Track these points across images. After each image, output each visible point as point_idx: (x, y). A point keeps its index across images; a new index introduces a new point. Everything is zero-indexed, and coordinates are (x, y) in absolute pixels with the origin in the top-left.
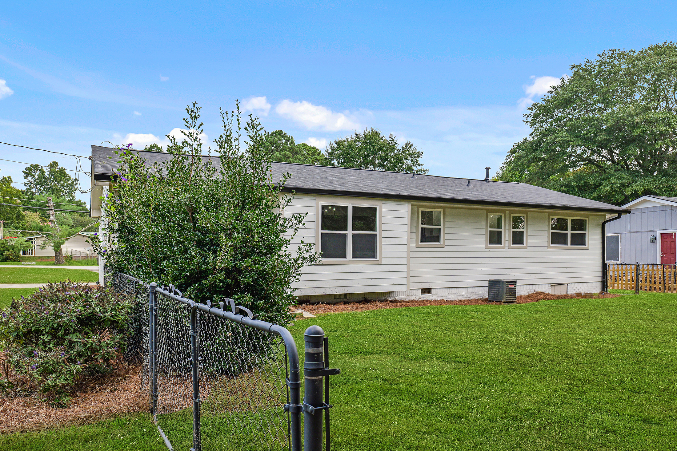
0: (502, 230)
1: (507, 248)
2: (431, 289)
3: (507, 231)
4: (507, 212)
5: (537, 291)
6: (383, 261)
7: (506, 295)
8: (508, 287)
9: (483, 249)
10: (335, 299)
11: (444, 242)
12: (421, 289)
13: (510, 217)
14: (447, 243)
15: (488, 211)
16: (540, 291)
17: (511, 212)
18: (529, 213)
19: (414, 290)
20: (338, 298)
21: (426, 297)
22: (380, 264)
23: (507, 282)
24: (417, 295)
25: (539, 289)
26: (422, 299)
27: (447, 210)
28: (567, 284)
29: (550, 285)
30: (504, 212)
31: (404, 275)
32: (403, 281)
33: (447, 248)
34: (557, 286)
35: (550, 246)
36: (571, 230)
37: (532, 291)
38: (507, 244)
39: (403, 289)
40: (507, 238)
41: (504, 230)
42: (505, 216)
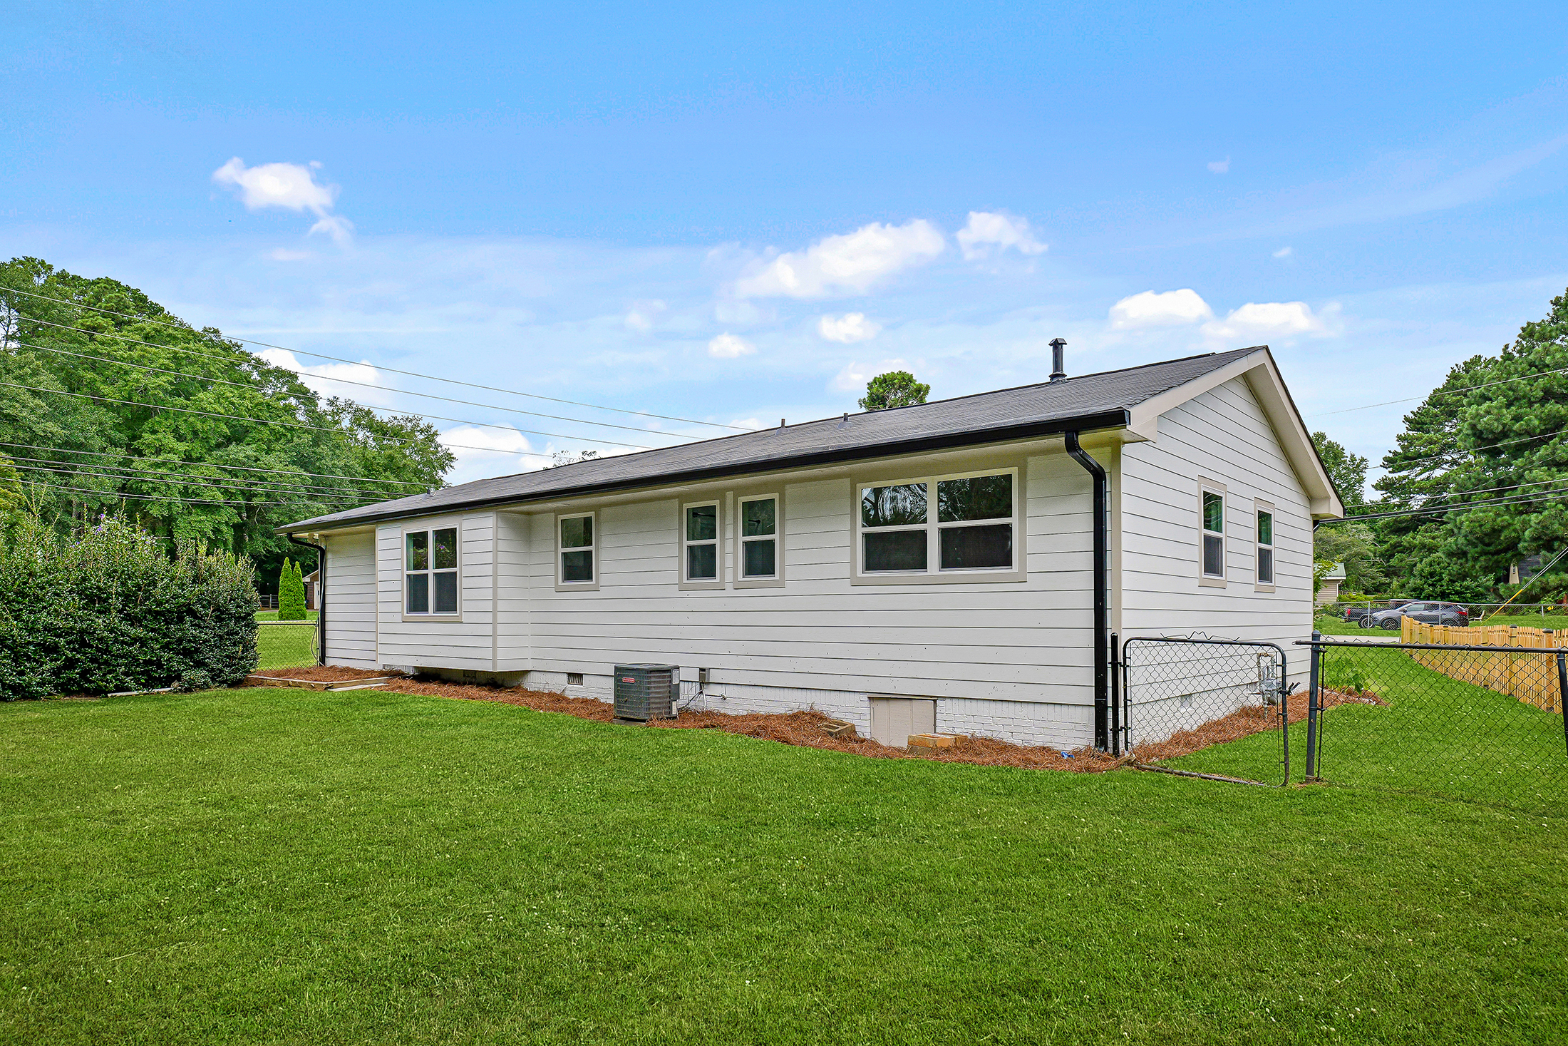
0: (717, 541)
1: (729, 587)
2: (583, 674)
3: (729, 544)
4: (730, 495)
6: (464, 618)
9: (674, 591)
11: (598, 580)
12: (566, 673)
13: (735, 502)
14: (604, 580)
15: (683, 500)
17: (738, 491)
18: (788, 487)
19: (556, 674)
21: (574, 691)
22: (462, 622)
24: (558, 684)
25: (822, 703)
26: (568, 694)
27: (605, 511)
28: (935, 701)
29: (865, 697)
30: (720, 493)
31: (489, 642)
32: (488, 654)
33: (604, 593)
34: (892, 704)
35: (858, 575)
36: (941, 520)
37: (805, 708)
38: (729, 576)
39: (486, 667)
40: (729, 562)
41: (723, 540)
42: (723, 505)
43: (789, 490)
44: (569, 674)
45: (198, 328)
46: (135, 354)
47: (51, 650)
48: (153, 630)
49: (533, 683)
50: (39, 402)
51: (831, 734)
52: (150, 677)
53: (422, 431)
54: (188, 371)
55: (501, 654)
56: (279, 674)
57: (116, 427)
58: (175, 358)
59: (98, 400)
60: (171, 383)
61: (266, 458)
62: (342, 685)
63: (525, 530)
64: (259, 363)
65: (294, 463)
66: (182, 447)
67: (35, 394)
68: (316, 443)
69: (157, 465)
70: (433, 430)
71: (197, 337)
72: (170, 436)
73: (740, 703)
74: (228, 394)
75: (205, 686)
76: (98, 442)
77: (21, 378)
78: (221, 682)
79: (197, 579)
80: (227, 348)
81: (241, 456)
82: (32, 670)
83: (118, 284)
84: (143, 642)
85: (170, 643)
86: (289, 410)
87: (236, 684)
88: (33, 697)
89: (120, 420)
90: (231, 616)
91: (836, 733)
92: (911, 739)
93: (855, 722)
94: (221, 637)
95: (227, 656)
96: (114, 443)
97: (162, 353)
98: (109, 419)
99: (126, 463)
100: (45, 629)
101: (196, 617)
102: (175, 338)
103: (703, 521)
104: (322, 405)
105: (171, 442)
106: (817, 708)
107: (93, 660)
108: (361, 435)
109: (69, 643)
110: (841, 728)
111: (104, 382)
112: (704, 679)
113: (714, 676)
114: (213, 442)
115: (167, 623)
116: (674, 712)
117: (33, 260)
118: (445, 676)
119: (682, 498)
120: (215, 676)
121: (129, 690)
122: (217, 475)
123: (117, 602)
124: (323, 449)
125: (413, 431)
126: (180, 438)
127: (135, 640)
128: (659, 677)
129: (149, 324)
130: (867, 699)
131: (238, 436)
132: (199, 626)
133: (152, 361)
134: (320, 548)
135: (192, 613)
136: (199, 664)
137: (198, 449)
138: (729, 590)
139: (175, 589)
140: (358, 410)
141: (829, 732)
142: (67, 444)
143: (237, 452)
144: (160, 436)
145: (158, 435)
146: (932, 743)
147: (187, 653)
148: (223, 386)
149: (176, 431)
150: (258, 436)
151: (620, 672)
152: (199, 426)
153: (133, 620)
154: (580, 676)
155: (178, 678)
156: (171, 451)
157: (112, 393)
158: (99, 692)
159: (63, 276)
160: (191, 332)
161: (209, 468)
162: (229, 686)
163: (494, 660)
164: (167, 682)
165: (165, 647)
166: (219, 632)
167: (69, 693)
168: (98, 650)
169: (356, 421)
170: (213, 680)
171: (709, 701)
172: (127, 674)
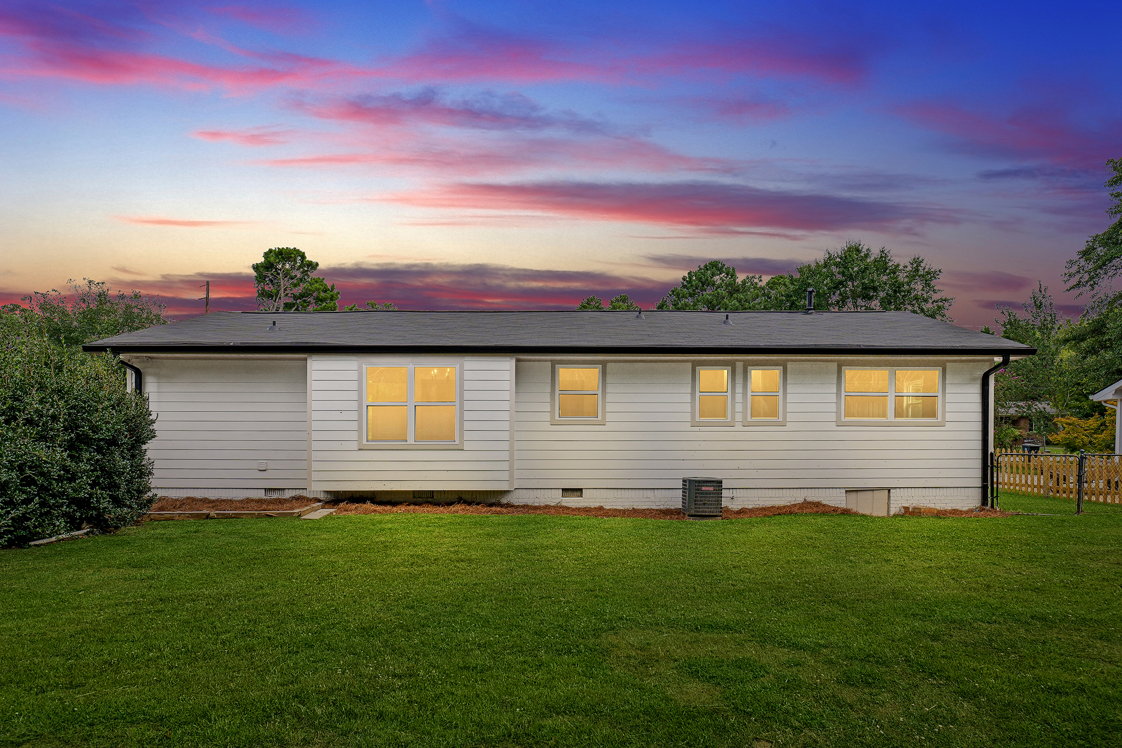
0: (728, 394)
1: (738, 424)
2: (582, 489)
4: (741, 364)
5: (809, 499)
6: (467, 446)
7: (695, 504)
8: (698, 490)
9: (686, 426)
10: (414, 497)
11: (604, 416)
12: (563, 489)
13: (745, 371)
14: (609, 417)
15: (695, 364)
16: (816, 500)
17: (749, 363)
18: (789, 363)
19: (549, 490)
20: (420, 497)
21: (572, 502)
22: (463, 450)
23: (699, 482)
24: (555, 498)
25: (813, 496)
26: (564, 504)
27: (610, 365)
28: (889, 491)
29: (844, 491)
30: (731, 362)
31: (504, 466)
32: (506, 476)
33: (608, 426)
34: (860, 493)
35: (842, 420)
37: (800, 500)
38: (739, 418)
39: (502, 487)
40: (739, 408)
41: (733, 393)
42: (733, 370)
73: (746, 500)
119: (694, 362)
138: (739, 427)
154: (581, 490)
163: (511, 481)
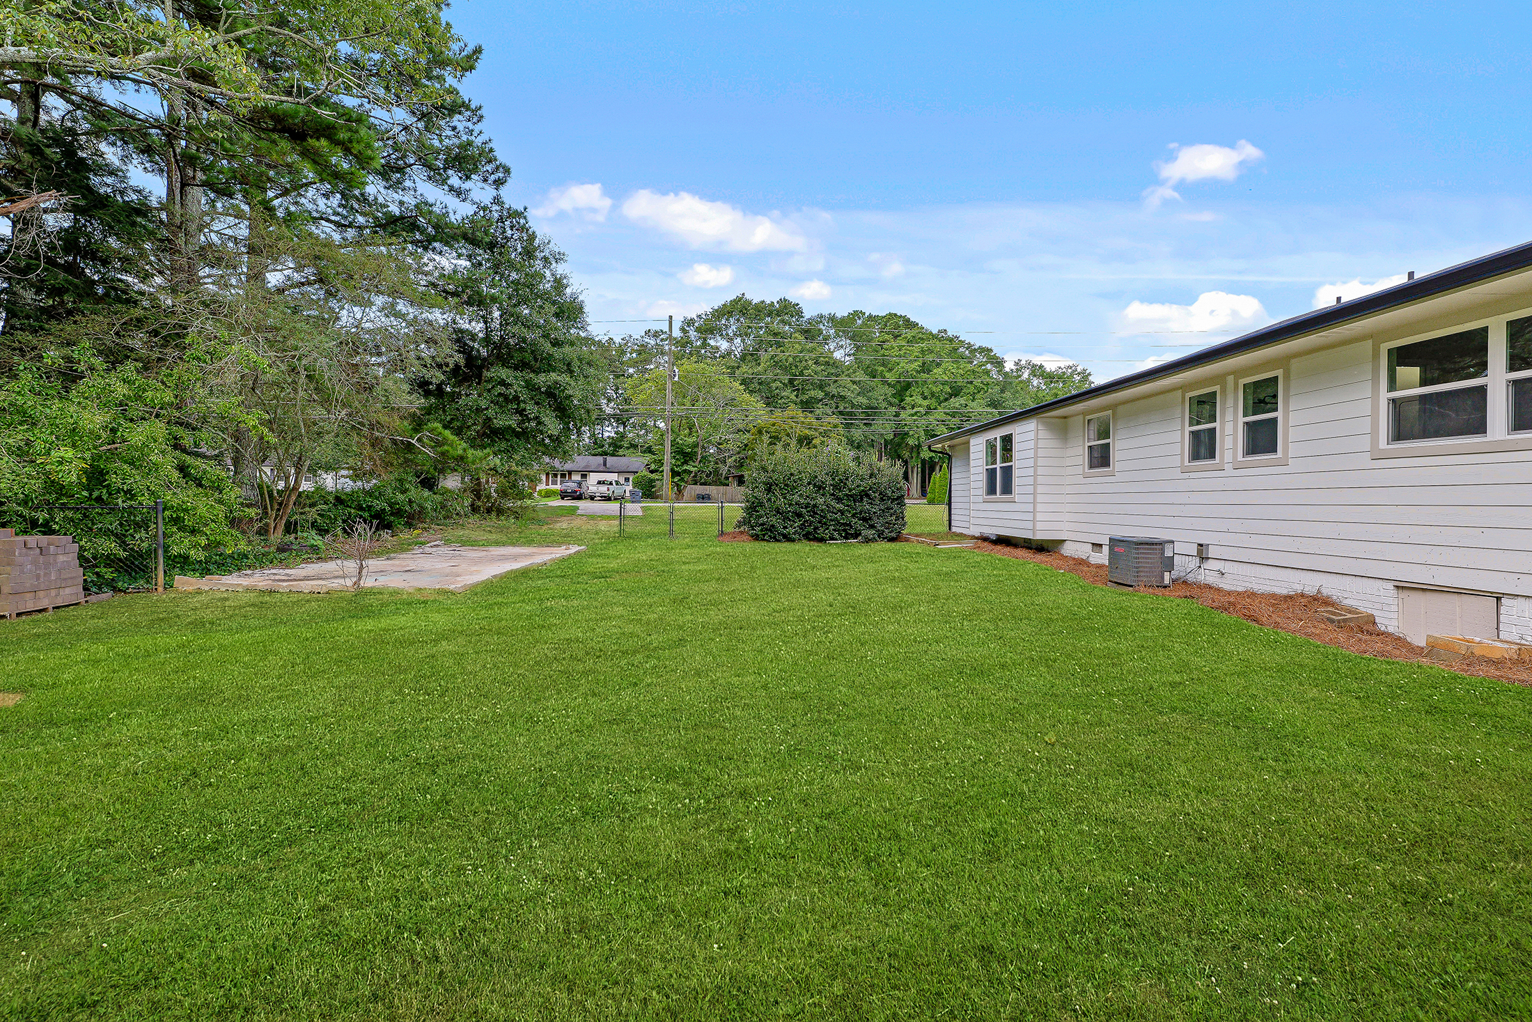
0: (1217, 425)
3: (1229, 428)
5: (1327, 591)
6: (1017, 499)
9: (1177, 473)
11: (1114, 466)
12: (1091, 543)
14: (1118, 466)
15: (1187, 390)
18: (1293, 361)
19: (1084, 544)
22: (1015, 502)
24: (1085, 551)
25: (1331, 587)
27: (1120, 409)
28: (1498, 601)
30: (1220, 378)
31: (1030, 517)
32: (1029, 525)
33: (1118, 476)
34: (1429, 595)
35: (1381, 447)
36: (1512, 368)
37: (1310, 590)
38: (1228, 456)
39: (1028, 535)
40: (1228, 443)
41: (1223, 423)
42: (1224, 391)
43: (1295, 364)
44: (1093, 544)
45: (935, 331)
46: (902, 353)
47: (799, 515)
48: (848, 506)
49: (1068, 550)
50: (855, 387)
51: (1332, 621)
52: (847, 533)
53: (1079, 374)
54: (930, 358)
55: (1039, 526)
56: (917, 535)
57: (894, 396)
58: (922, 351)
59: (885, 383)
60: (920, 366)
61: (971, 404)
62: (944, 544)
63: (1062, 431)
64: (969, 346)
65: (989, 405)
66: (925, 403)
67: (854, 383)
68: (1002, 391)
69: (913, 415)
70: (1088, 372)
71: (934, 337)
72: (919, 397)
73: (1237, 579)
74: (950, 368)
75: (873, 540)
76: (884, 405)
77: (848, 375)
78: (884, 538)
79: (871, 476)
80: (951, 340)
81: (957, 405)
82: (791, 526)
83: (896, 315)
84: (842, 513)
85: (856, 513)
86: (987, 372)
87: (892, 540)
88: (793, 541)
89: (895, 392)
90: (889, 498)
91: (1339, 621)
92: (1430, 640)
93: (1375, 613)
94: (883, 511)
95: (887, 523)
96: (891, 404)
97: (916, 348)
98: (890, 391)
99: (897, 415)
100: (796, 504)
101: (870, 499)
102: (922, 339)
103: (1204, 406)
104: (1009, 366)
105: (920, 401)
106: (1325, 592)
107: (820, 522)
108: (1035, 382)
109: (808, 512)
110: (1349, 616)
111: (888, 371)
112: (1202, 553)
113: (1212, 552)
114: (942, 398)
115: (855, 502)
116: (1167, 581)
117: (857, 311)
118: (1013, 541)
119: (1184, 387)
120: (880, 535)
121: (836, 540)
122: (944, 417)
123: (829, 489)
124: (1007, 394)
125: (1072, 375)
126: (925, 398)
127: (840, 511)
128: (1148, 549)
129: (909, 334)
130: (1393, 588)
131: (956, 392)
132: (871, 504)
133: (910, 355)
134: (948, 455)
135: (868, 496)
136: (872, 527)
137: (933, 403)
138: (1229, 470)
139: (858, 482)
140: (1034, 366)
141: (1328, 619)
142: (868, 408)
143: (955, 402)
144: (914, 398)
145: (913, 397)
146: (1464, 648)
147: (864, 519)
148: (948, 364)
149: (923, 394)
150: (968, 391)
151: (1114, 542)
152: (934, 389)
153: (839, 500)
154: (1101, 546)
155: (860, 534)
156: (920, 406)
157: (891, 377)
158: (822, 540)
159: (870, 316)
160: (931, 333)
161: (939, 414)
162: (889, 541)
163: (1034, 530)
164: (856, 536)
165: (854, 516)
166: (882, 508)
167: (810, 540)
168: (821, 516)
169: (1033, 374)
170: (879, 536)
171: (1208, 575)
172: (834, 530)
